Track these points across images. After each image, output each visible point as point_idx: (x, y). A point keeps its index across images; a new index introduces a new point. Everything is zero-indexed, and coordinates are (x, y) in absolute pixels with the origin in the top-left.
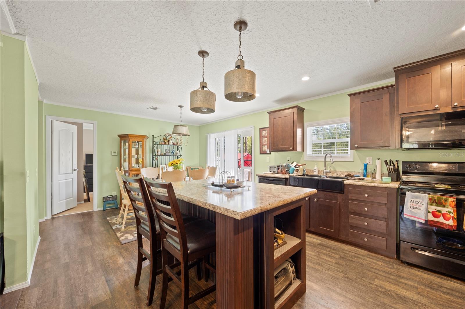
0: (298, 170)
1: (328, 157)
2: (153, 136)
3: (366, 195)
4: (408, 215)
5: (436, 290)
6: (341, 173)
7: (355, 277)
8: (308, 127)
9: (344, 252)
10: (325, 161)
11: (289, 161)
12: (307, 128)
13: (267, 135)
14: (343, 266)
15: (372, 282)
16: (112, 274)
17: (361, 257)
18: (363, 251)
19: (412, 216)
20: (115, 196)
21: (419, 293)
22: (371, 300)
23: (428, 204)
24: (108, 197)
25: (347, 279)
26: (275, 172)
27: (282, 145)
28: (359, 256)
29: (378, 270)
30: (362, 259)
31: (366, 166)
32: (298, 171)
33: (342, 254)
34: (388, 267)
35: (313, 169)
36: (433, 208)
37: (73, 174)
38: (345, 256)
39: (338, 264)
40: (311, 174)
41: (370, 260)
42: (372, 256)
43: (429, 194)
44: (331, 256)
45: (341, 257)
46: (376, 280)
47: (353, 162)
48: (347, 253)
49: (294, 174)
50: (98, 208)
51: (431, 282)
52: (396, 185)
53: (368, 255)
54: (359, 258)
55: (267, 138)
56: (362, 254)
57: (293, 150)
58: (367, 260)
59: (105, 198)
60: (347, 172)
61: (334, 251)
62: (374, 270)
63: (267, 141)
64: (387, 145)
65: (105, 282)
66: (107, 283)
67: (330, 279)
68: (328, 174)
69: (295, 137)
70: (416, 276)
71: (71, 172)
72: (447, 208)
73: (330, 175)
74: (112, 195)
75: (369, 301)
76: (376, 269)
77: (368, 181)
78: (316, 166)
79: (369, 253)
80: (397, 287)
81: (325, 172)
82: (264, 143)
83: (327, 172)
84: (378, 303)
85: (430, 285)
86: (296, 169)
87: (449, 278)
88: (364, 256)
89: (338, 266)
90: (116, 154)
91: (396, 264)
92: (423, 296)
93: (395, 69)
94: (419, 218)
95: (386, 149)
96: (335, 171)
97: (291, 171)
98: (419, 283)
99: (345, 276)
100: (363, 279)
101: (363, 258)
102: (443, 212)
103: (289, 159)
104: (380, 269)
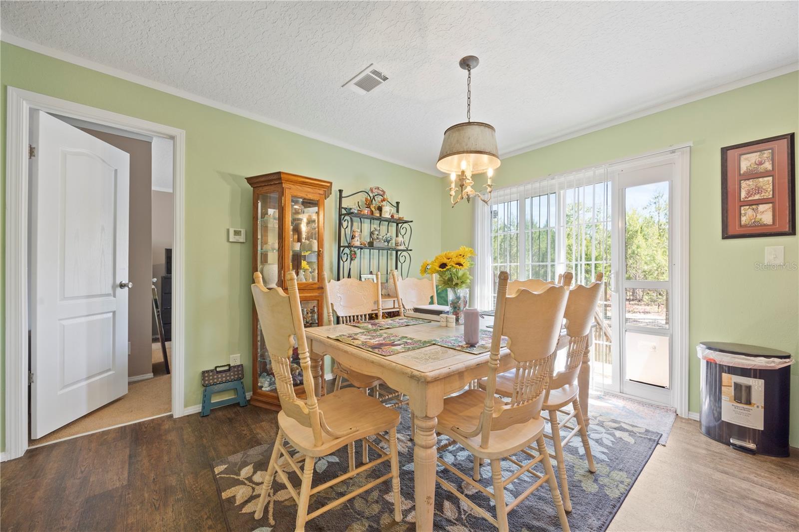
2: (341, 191)
20: (239, 366)
24: (218, 369)
37: (115, 296)
50: (186, 406)
59: (209, 376)
71: (111, 292)
74: (229, 365)
90: (242, 238)
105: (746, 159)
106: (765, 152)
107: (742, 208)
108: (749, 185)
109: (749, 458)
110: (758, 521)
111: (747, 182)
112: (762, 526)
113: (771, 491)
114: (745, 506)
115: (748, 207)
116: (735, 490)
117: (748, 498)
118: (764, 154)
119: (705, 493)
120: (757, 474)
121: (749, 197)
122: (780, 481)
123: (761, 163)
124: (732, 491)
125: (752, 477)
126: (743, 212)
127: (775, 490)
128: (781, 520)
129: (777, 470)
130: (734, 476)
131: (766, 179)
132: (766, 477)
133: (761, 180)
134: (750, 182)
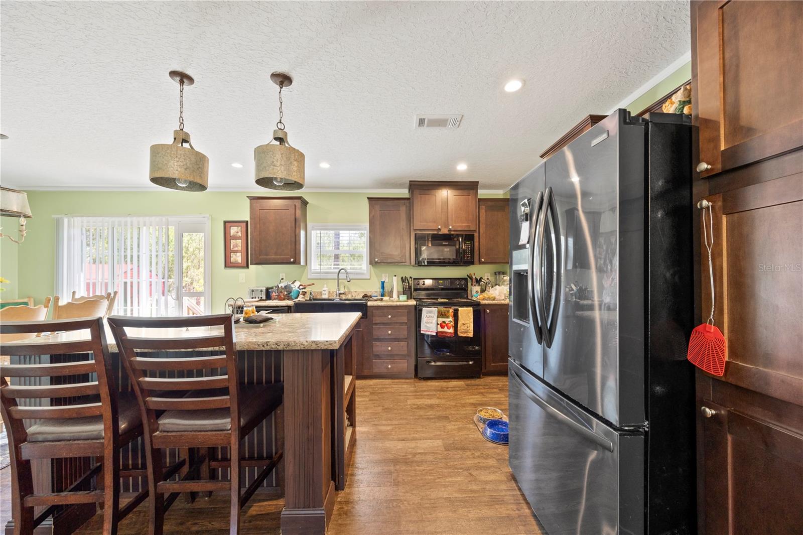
0: (306, 292)
1: (343, 273)
3: (390, 316)
4: (424, 331)
5: (446, 391)
6: (356, 294)
7: (391, 406)
8: (313, 230)
9: (371, 388)
10: (338, 279)
11: (282, 279)
12: (312, 232)
13: (240, 234)
14: (377, 400)
15: (406, 404)
17: (388, 386)
18: (387, 381)
19: (427, 331)
21: (438, 398)
22: (412, 418)
23: (438, 317)
25: (386, 410)
26: (261, 298)
27: (276, 254)
28: (386, 386)
29: (406, 392)
30: (390, 388)
31: (383, 283)
32: (304, 293)
33: (371, 390)
34: (411, 387)
35: (321, 291)
36: (441, 320)
38: (374, 390)
39: (372, 400)
40: (319, 297)
41: (396, 386)
42: (397, 382)
43: (437, 307)
44: (361, 396)
45: (371, 393)
46: (408, 401)
47: (369, 279)
48: (375, 387)
49: (299, 299)
51: (442, 387)
52: (413, 302)
53: (393, 382)
54: (387, 388)
55: (240, 240)
56: (387, 383)
57: (294, 263)
58: (393, 388)
60: (363, 292)
61: (362, 390)
62: (402, 394)
63: (240, 245)
64: (404, 261)
67: (372, 417)
68: (341, 296)
69: (297, 243)
70: (431, 386)
72: (449, 318)
73: (344, 297)
75: (410, 419)
76: (404, 392)
77: (386, 301)
78: (325, 286)
79: (393, 381)
80: (423, 400)
81: (338, 294)
82: (234, 247)
83: (340, 294)
84: (417, 417)
85: (442, 390)
86: (303, 292)
87: (450, 380)
88: (391, 385)
89: (373, 402)
91: (417, 382)
92: (441, 399)
93: (411, 183)
94: (432, 332)
95: (402, 265)
96: (350, 292)
97: (293, 294)
98: (436, 390)
99: (384, 408)
100: (399, 404)
101: (390, 386)
102: (446, 323)
103: (283, 276)
104: (407, 391)
105: (233, 229)
111: (233, 240)
115: (233, 253)
118: (239, 228)
123: (238, 232)
133: (238, 240)
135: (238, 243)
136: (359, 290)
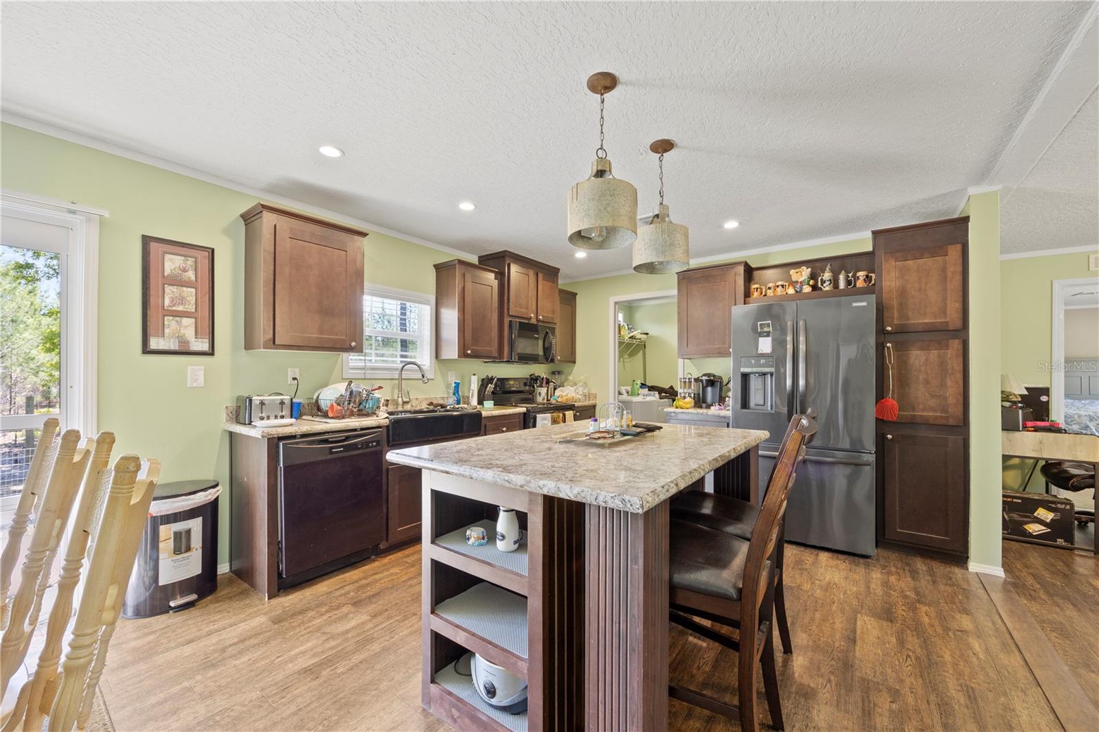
13: (191, 275)
16: (838, 647)
47: (433, 379)
55: (193, 290)
65: (859, 643)
66: (855, 637)
68: (404, 406)
73: (408, 407)
81: (400, 403)
105: (171, 260)
106: (189, 259)
107: (166, 318)
108: (173, 292)
109: (193, 612)
110: (249, 660)
111: (171, 288)
112: (254, 661)
113: (234, 627)
114: (231, 657)
115: (171, 318)
116: (212, 650)
117: (226, 647)
118: (188, 260)
119: (195, 675)
120: (212, 622)
121: (173, 306)
122: (230, 614)
123: (185, 270)
124: (211, 653)
125: (212, 627)
126: (166, 323)
127: (235, 625)
128: (258, 644)
129: (221, 606)
130: (199, 638)
131: (190, 289)
132: (220, 619)
133: (185, 289)
134: (174, 289)
135: (184, 294)
136: (421, 396)
